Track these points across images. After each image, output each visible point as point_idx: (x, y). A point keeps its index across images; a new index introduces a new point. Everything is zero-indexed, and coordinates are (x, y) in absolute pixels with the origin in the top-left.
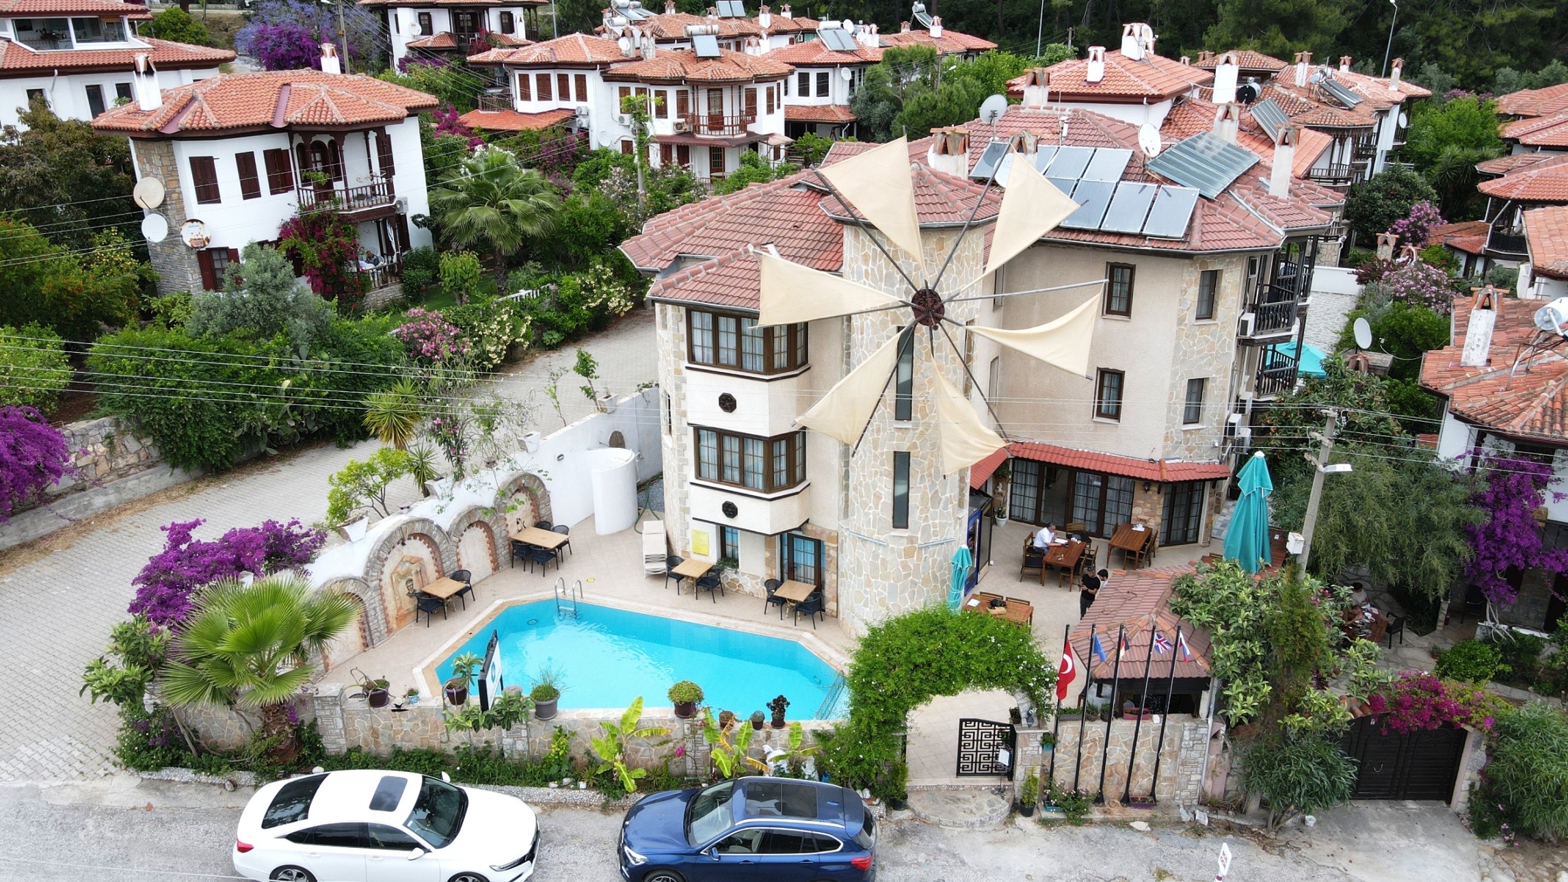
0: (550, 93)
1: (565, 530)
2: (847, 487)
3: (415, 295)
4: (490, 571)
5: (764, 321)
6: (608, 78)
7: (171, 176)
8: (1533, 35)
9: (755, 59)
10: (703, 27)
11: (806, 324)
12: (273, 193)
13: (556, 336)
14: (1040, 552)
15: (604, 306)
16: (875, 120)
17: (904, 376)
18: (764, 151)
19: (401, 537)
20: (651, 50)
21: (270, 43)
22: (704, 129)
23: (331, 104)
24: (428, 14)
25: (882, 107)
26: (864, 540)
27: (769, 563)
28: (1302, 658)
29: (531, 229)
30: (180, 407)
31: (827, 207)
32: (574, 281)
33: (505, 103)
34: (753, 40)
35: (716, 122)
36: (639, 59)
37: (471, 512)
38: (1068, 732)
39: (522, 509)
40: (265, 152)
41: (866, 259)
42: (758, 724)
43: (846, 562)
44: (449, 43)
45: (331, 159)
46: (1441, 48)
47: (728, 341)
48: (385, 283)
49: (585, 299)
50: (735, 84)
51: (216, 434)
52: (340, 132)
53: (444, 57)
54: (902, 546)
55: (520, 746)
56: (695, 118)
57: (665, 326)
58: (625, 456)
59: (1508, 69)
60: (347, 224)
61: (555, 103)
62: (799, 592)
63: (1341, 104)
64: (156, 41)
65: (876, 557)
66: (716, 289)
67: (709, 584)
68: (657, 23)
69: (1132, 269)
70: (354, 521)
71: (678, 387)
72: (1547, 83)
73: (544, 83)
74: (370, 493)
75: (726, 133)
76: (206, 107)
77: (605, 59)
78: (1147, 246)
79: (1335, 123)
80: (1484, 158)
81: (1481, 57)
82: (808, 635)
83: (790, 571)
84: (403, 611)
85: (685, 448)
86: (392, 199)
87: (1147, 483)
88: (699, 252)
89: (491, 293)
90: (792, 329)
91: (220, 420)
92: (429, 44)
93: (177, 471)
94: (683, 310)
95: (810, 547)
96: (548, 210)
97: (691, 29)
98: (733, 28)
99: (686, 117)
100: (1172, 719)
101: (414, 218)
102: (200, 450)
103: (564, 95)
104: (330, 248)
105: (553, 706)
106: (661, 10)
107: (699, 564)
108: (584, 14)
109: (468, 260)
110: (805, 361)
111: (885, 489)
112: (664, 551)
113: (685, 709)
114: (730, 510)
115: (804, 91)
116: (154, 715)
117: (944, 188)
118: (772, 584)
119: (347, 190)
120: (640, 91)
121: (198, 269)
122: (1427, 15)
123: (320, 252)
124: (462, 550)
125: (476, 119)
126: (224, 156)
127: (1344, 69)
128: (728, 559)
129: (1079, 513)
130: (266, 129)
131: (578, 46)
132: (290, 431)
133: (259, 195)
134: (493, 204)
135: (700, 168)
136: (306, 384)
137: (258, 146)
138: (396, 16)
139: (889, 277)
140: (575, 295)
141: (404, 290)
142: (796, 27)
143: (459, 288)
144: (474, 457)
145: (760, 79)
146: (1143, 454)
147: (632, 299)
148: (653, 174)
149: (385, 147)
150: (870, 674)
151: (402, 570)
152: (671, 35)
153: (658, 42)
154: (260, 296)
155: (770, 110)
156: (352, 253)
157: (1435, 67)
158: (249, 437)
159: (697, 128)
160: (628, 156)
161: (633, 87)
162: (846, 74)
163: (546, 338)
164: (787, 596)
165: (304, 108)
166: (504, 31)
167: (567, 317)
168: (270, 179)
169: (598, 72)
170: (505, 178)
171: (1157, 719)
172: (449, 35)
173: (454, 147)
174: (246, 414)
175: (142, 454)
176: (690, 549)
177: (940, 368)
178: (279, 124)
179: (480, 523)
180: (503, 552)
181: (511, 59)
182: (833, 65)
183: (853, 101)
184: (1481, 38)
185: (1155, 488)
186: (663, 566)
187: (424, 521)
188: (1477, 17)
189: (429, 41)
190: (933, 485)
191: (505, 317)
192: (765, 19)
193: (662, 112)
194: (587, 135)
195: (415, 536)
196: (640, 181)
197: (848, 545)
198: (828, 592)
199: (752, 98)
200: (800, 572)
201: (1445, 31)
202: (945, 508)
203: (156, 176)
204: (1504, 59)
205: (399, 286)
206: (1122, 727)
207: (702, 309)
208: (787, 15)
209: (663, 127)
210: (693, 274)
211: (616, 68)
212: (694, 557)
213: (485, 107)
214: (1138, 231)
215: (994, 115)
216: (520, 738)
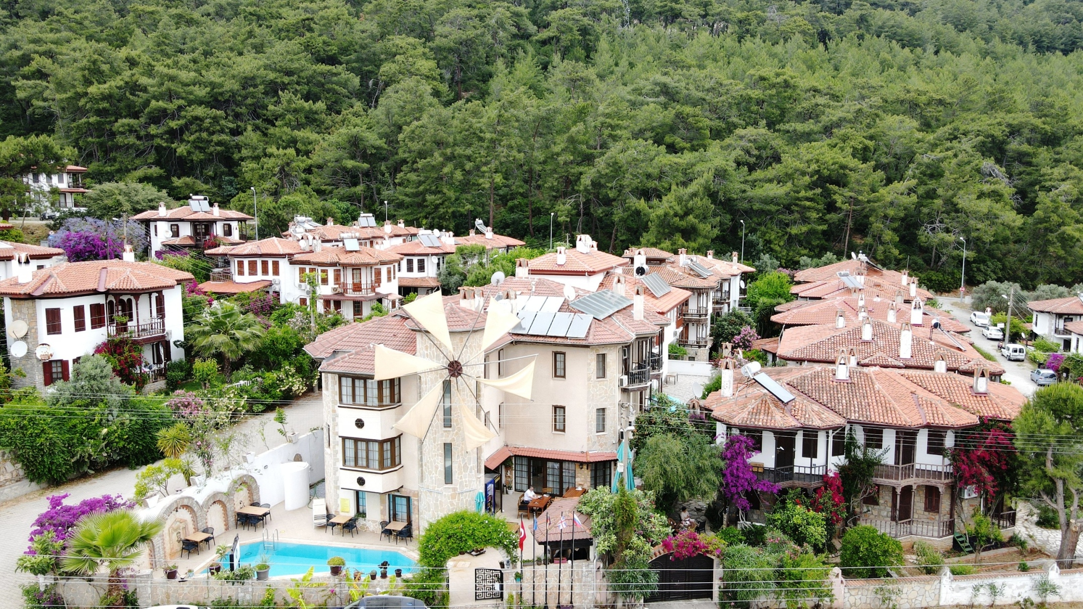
0: (256, 271)
1: (268, 506)
2: (422, 466)
3: (173, 386)
4: (224, 530)
5: (377, 378)
6: (292, 263)
7: (33, 319)
8: (819, 239)
9: (380, 252)
10: (350, 234)
11: (399, 378)
12: (93, 328)
13: (261, 407)
14: (527, 502)
15: (290, 389)
16: (452, 285)
17: (447, 405)
18: (386, 303)
19: (176, 507)
20: (319, 246)
21: (72, 243)
22: (350, 291)
23: (133, 278)
24: (177, 225)
25: (456, 278)
26: (431, 492)
27: (382, 512)
28: (627, 522)
29: (250, 347)
30: (42, 444)
31: (408, 324)
32: (272, 376)
33: (227, 277)
34: (379, 241)
35: (357, 287)
36: (311, 252)
37: (215, 495)
38: (528, 571)
39: (242, 495)
40: (91, 306)
41: (427, 348)
42: (373, 577)
43: (422, 506)
44: (190, 242)
45: (127, 308)
46: (772, 246)
47: (360, 391)
48: (156, 380)
49: (279, 386)
50: (367, 265)
51: (61, 460)
52: (137, 294)
53: (187, 250)
54: (451, 492)
55: (248, 597)
56: (345, 285)
57: (327, 389)
58: (303, 465)
59: (805, 258)
60: (136, 345)
61: (260, 276)
62: (399, 526)
63: (699, 276)
64: (15, 244)
65: (437, 500)
66: (354, 365)
67: (349, 527)
68: (322, 231)
69: (564, 354)
70: (151, 496)
71: (334, 420)
72: (826, 264)
73: (253, 266)
74: (159, 483)
75: (363, 293)
76: (59, 281)
77: (291, 252)
78: (569, 342)
79: (695, 286)
80: (779, 304)
81: (794, 251)
82: (403, 549)
83: (394, 517)
84: (174, 551)
85: (337, 452)
86: (164, 330)
87: (581, 464)
88: (345, 349)
89: (223, 382)
90: (392, 381)
91: (63, 452)
92: (177, 243)
93: (33, 484)
94: (337, 377)
95: (404, 501)
96: (258, 336)
97: (342, 235)
98: (369, 233)
99: (339, 284)
100: (576, 562)
101: (175, 343)
102: (50, 471)
103: (265, 271)
104: (126, 359)
105: (266, 573)
106: (325, 223)
107: (344, 517)
108: (276, 224)
109: (212, 364)
110: (399, 401)
111: (440, 463)
112: (325, 513)
113: (336, 571)
114: (361, 481)
115: (410, 269)
116: (45, 592)
117: (462, 314)
118: (384, 524)
119: (138, 326)
120: (312, 270)
121: (42, 373)
122: (763, 228)
123: (120, 361)
124: (208, 517)
125: (209, 286)
126: (66, 309)
127: (710, 257)
128: (360, 514)
129: (550, 485)
130: (95, 292)
131: (273, 244)
132: (103, 459)
133: (84, 329)
134: (226, 332)
135: (347, 311)
136: (115, 431)
137: (87, 302)
138: (156, 226)
139: (438, 356)
140: (273, 383)
141: (167, 384)
142: (407, 232)
143: (204, 380)
144: (219, 462)
145: (383, 263)
146: (578, 449)
147: (306, 385)
148: (320, 315)
149: (160, 301)
150: (428, 542)
151: (175, 526)
152: (330, 238)
153: (323, 241)
154: (93, 382)
155: (389, 279)
156: (138, 362)
157: (767, 255)
158: (80, 463)
159: (345, 290)
160: (304, 307)
161: (307, 267)
162: (435, 260)
163: (255, 408)
164: (392, 528)
165: (117, 281)
166: (225, 235)
167: (267, 396)
168: (92, 320)
169: (287, 259)
170: (234, 318)
171: (570, 562)
172: (191, 237)
173: (199, 302)
174: (79, 449)
175: (15, 474)
176: (339, 509)
177: (464, 400)
178: (102, 290)
179: (220, 502)
180: (232, 520)
181: (233, 252)
182: (427, 255)
183: (439, 275)
184: (792, 240)
185: (585, 467)
186: (324, 521)
187: (189, 498)
188: (788, 230)
189: (176, 241)
190: (464, 460)
191: (232, 395)
192: (388, 228)
193: (325, 281)
194: (279, 295)
195: (184, 506)
196: (312, 319)
197: (423, 497)
198: (414, 526)
199: (378, 273)
200: (399, 517)
201: (773, 237)
202: (471, 472)
203: (23, 319)
204: (806, 252)
205: (164, 381)
206: (553, 568)
207: (346, 375)
208: (402, 225)
209: (326, 290)
210: (342, 358)
211: (297, 257)
212: (342, 514)
213: (214, 280)
214: (564, 335)
215: (498, 281)
216: (248, 592)
